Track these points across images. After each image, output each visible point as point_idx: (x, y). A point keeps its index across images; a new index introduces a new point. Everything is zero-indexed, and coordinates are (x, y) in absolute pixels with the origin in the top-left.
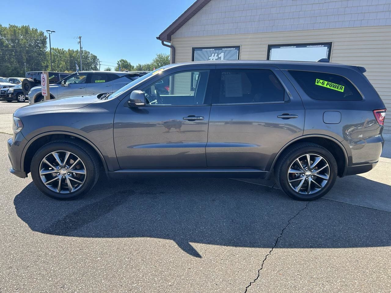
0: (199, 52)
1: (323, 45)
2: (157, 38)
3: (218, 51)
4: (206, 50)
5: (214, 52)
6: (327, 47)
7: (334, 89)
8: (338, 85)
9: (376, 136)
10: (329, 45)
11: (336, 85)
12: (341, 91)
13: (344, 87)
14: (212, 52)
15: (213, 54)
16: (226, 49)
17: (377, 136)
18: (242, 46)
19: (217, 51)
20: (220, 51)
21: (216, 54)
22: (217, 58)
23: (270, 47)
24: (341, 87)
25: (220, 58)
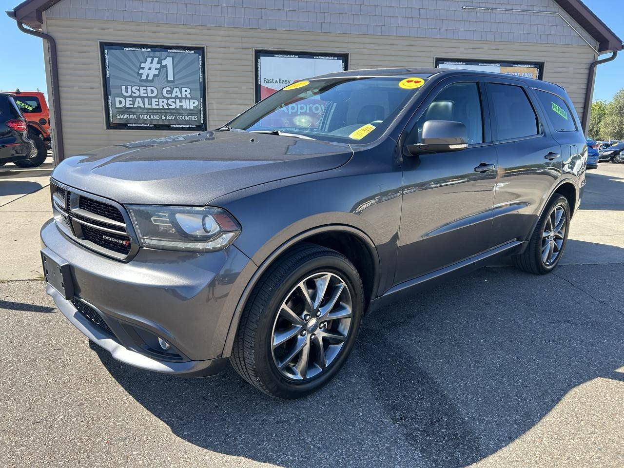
0: (116, 52)
1: (336, 57)
2: (10, 14)
3: (159, 53)
4: (133, 49)
5: (152, 54)
6: (341, 61)
10: (345, 58)
14: (146, 55)
15: (149, 59)
16: (177, 51)
18: (207, 48)
19: (157, 54)
20: (164, 54)
21: (156, 60)
22: (158, 66)
23: (259, 54)
25: (166, 66)
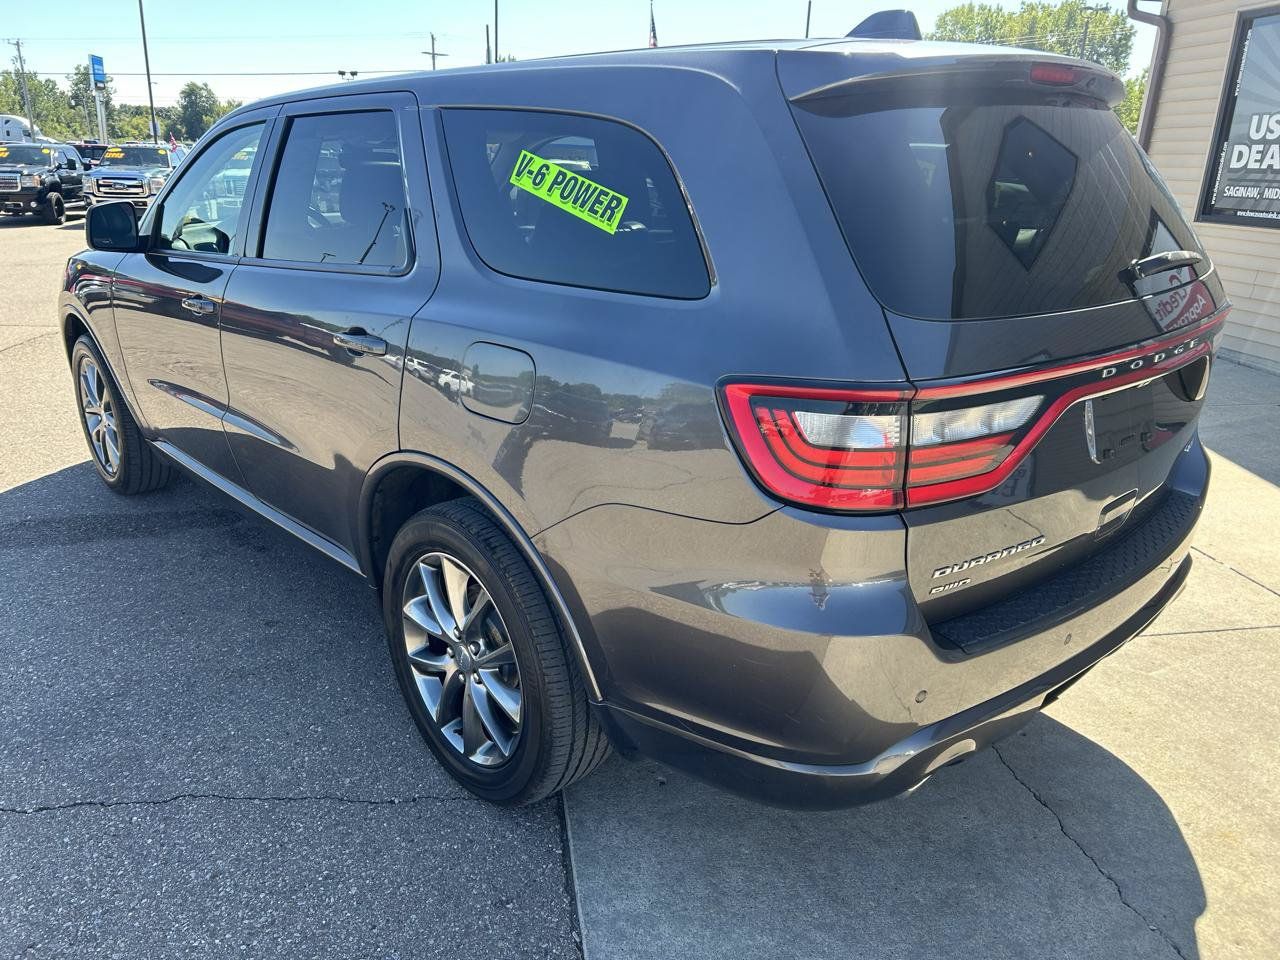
7: (577, 212)
8: (600, 187)
9: (854, 585)
11: (594, 185)
12: (603, 225)
13: (625, 200)
17: (860, 585)
24: (614, 198)
